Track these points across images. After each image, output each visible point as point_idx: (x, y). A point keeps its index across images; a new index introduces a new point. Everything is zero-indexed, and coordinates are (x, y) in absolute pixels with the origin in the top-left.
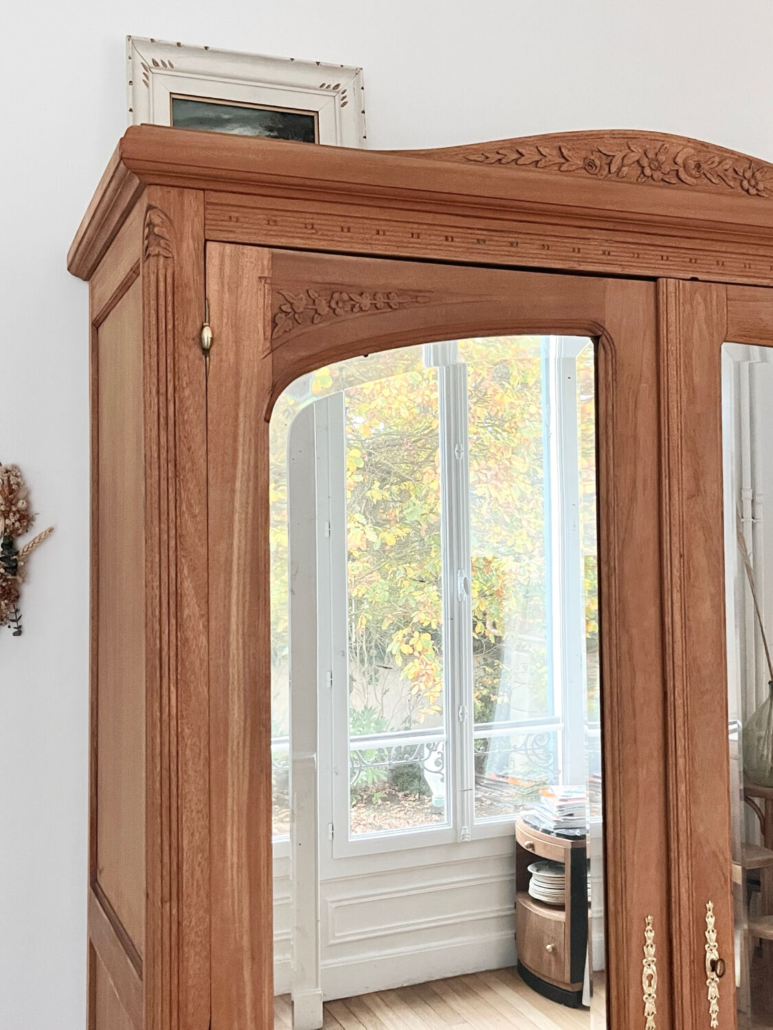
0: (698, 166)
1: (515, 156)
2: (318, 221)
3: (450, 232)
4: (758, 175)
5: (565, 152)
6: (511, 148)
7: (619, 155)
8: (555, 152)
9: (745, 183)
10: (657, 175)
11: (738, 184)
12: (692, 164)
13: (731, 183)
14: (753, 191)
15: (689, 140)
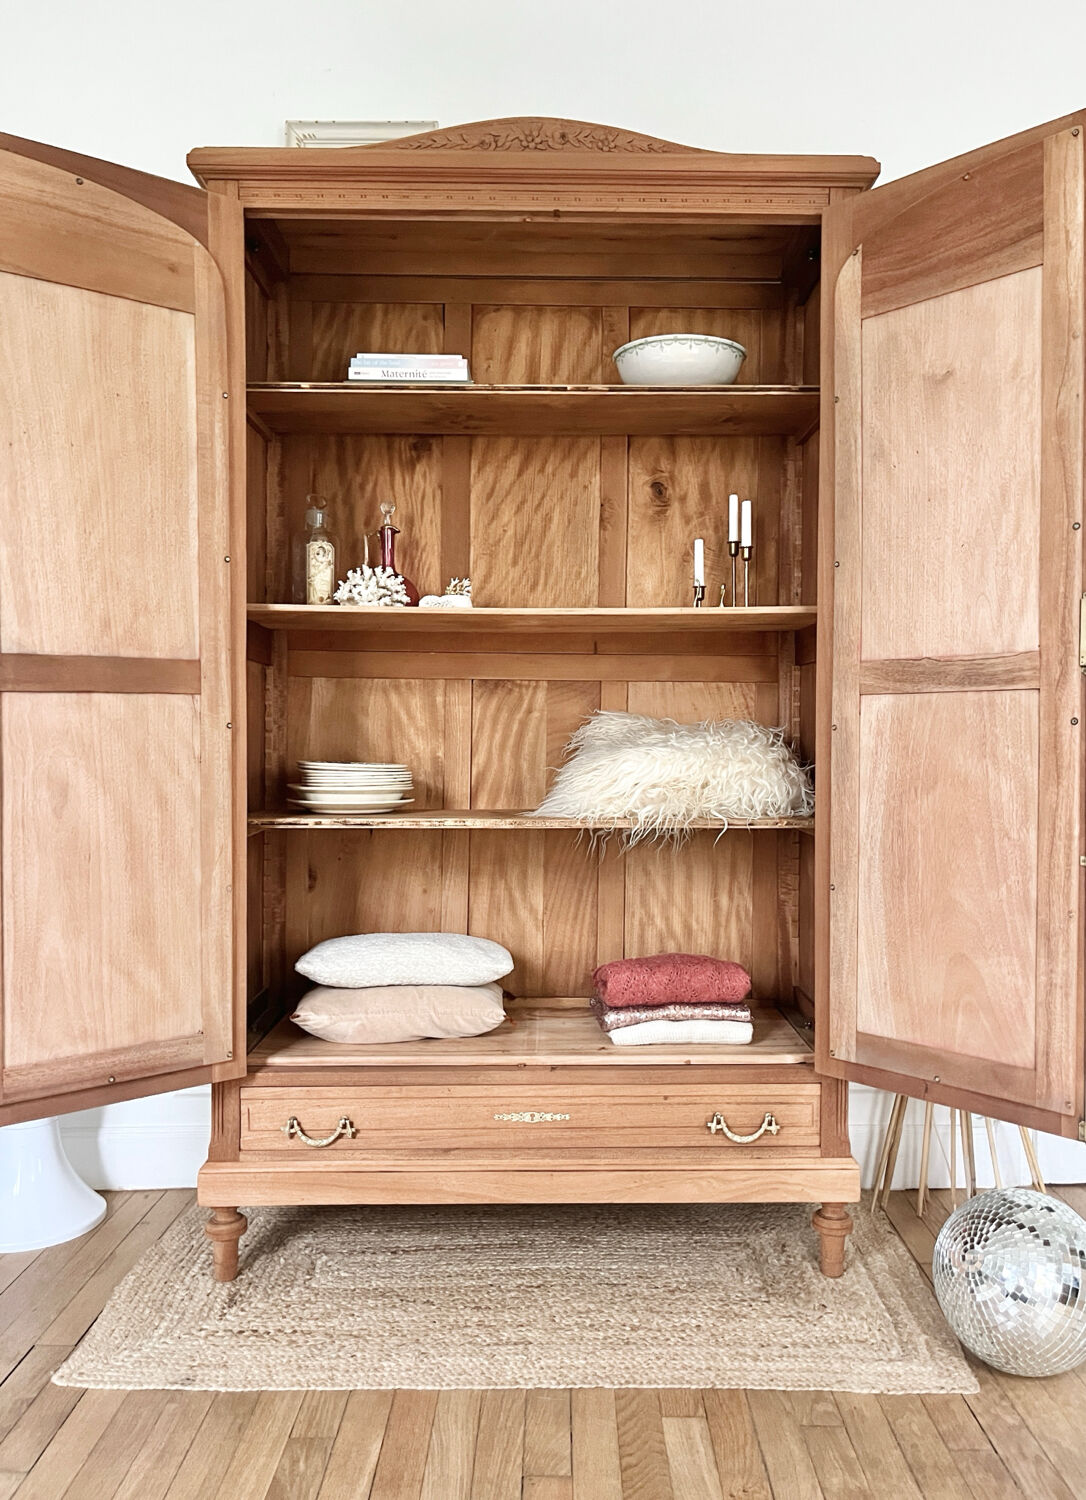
0: (563, 136)
1: (430, 142)
2: (303, 192)
3: (386, 193)
4: (611, 138)
5: (465, 137)
6: (428, 139)
7: (504, 135)
8: (459, 138)
9: (600, 144)
10: (532, 145)
11: (594, 146)
12: (557, 135)
13: (590, 145)
14: (604, 148)
15: (557, 120)
